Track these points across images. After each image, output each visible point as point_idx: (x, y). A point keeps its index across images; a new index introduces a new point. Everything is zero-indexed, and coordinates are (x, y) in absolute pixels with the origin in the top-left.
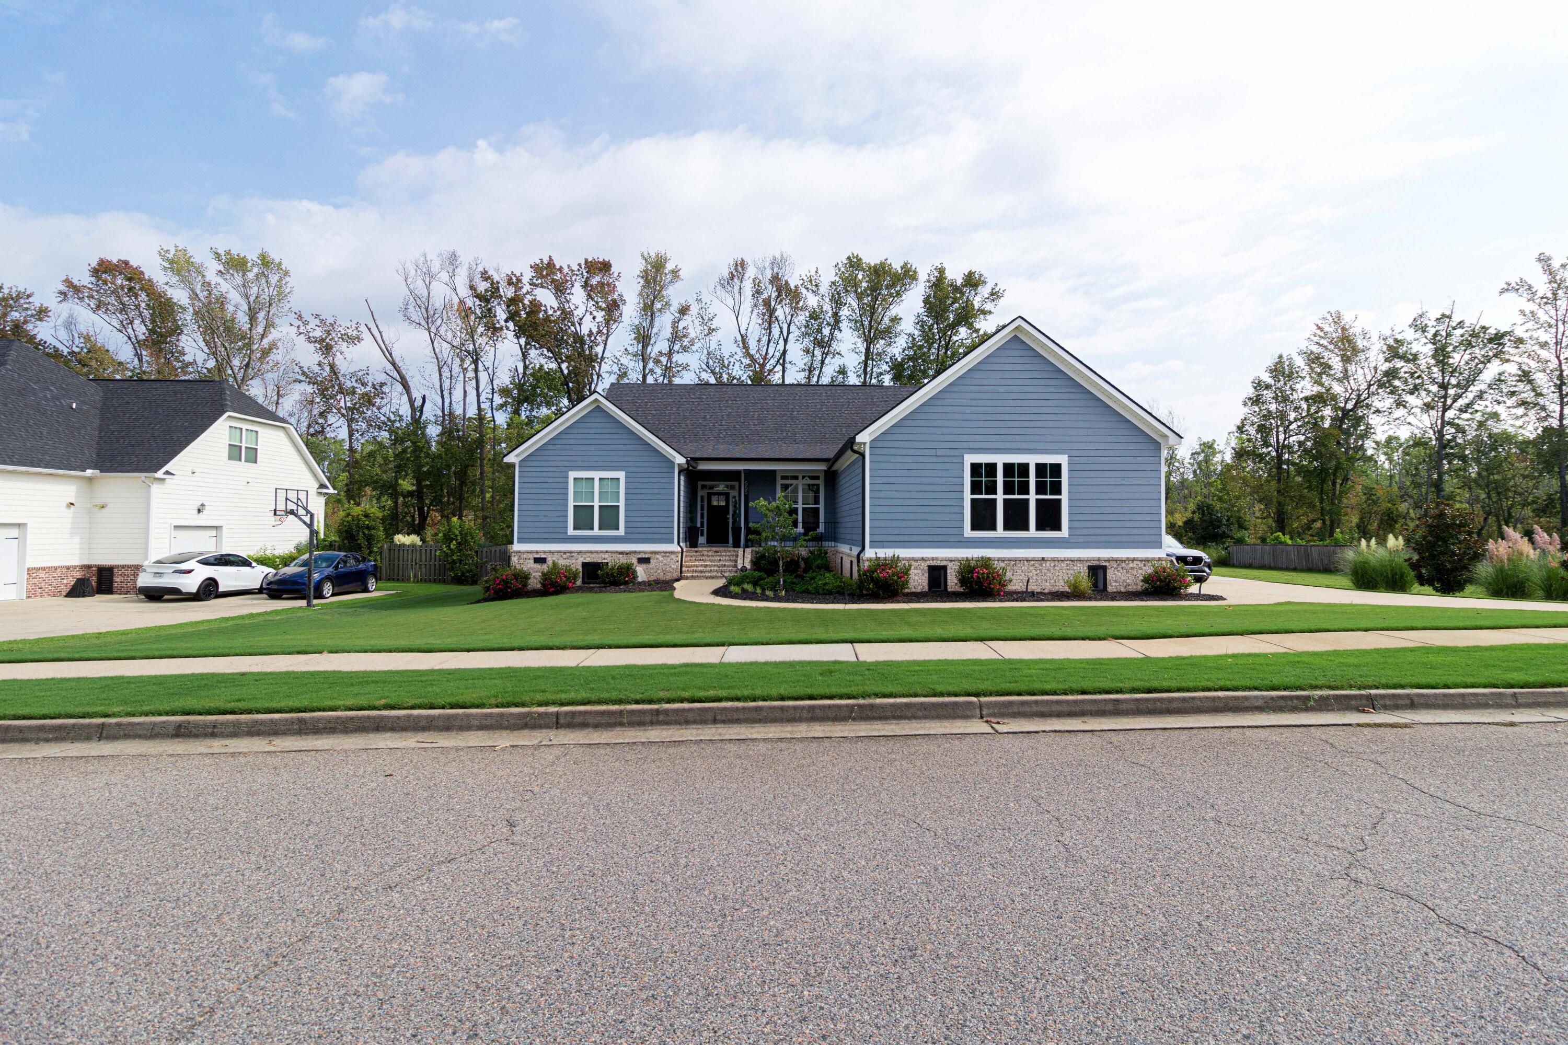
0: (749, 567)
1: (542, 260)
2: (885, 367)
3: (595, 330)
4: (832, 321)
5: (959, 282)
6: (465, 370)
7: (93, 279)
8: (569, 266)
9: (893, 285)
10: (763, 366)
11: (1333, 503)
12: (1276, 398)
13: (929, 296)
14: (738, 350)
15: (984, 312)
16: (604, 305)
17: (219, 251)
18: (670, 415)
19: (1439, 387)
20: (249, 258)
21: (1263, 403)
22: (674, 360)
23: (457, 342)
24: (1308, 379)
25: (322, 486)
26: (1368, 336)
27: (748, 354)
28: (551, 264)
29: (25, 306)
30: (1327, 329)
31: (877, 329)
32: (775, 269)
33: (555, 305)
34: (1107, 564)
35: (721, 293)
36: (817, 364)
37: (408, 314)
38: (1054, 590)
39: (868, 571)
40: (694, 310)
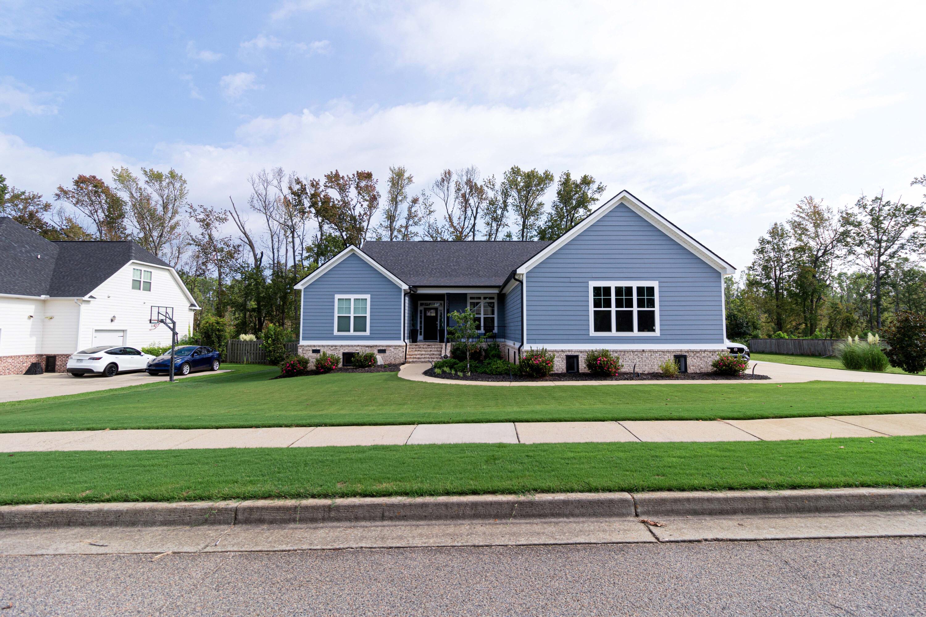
0: (449, 355)
1: (332, 172)
2: (535, 233)
3: (362, 213)
4: (503, 205)
5: (579, 182)
6: (287, 237)
7: (75, 187)
8: (348, 176)
9: (539, 184)
10: (461, 233)
11: (811, 313)
12: (773, 249)
13: (560, 191)
14: (447, 223)
15: (594, 200)
16: (368, 198)
17: (146, 170)
18: (401, 260)
19: (876, 241)
20: (164, 173)
21: (766, 252)
22: (409, 230)
23: (282, 221)
24: (793, 237)
25: (192, 305)
26: (831, 211)
27: (452, 225)
28: (337, 175)
29: (38, 203)
30: (804, 207)
31: (529, 210)
32: (469, 176)
33: (339, 198)
34: (687, 354)
35: (437, 190)
36: (494, 231)
37: (253, 204)
38: (651, 372)
39: (526, 359)
40: (421, 200)
